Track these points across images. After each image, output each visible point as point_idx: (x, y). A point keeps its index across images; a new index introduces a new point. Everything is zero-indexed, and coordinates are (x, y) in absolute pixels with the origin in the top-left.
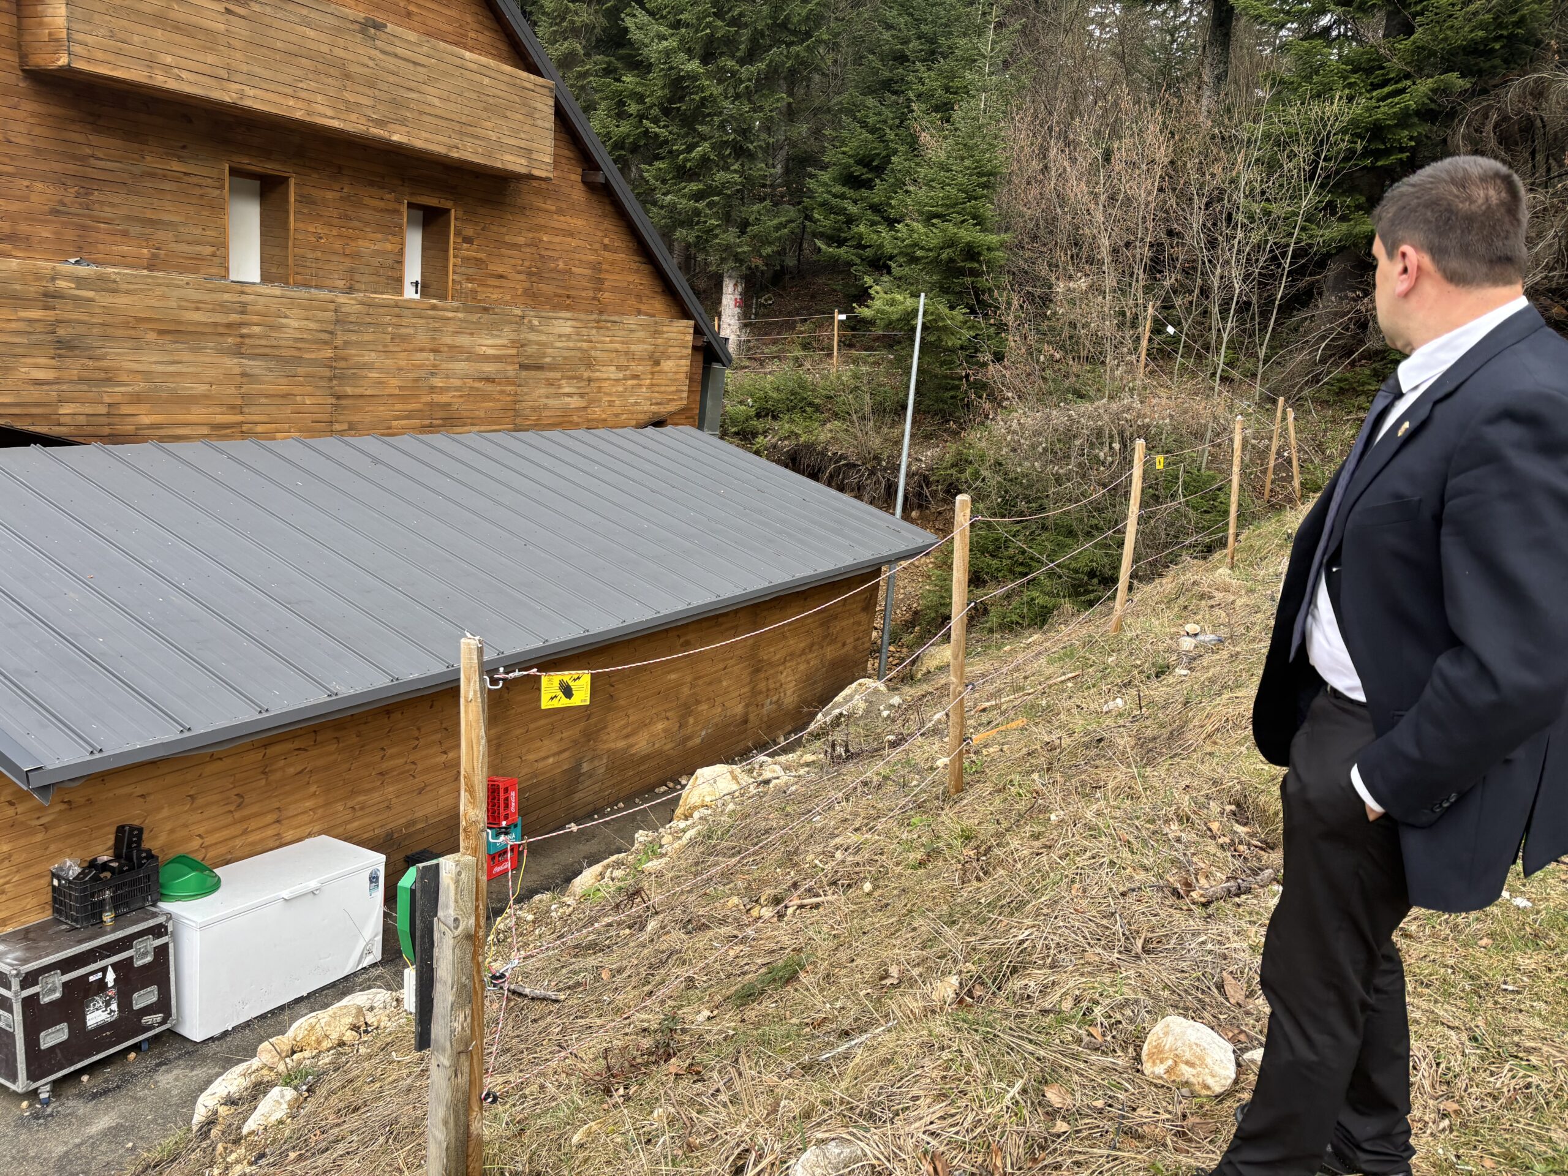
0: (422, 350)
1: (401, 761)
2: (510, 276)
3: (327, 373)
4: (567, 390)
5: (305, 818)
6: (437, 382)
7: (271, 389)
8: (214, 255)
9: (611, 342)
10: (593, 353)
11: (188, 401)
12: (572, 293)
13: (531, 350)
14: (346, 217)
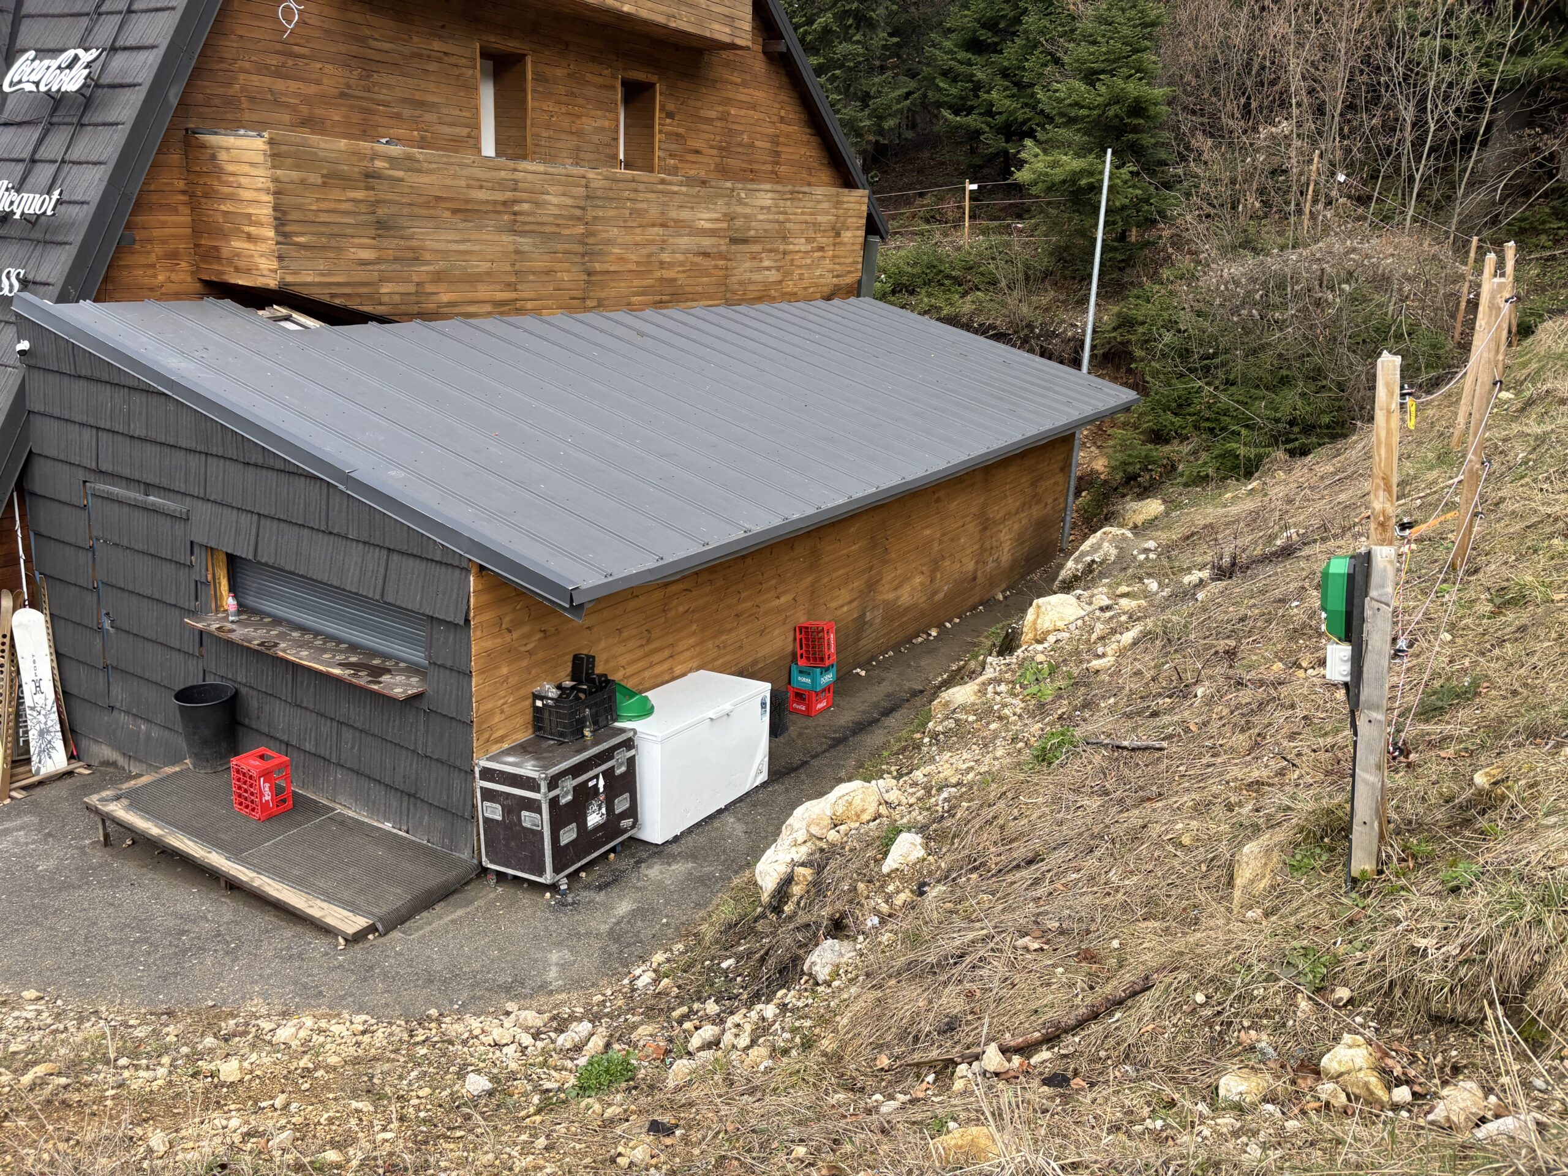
0: (653, 225)
1: (749, 604)
2: (705, 151)
3: (580, 249)
4: (766, 263)
5: (688, 654)
6: (666, 257)
7: (538, 265)
8: (469, 136)
9: (803, 214)
10: (788, 225)
11: (473, 279)
12: (755, 167)
13: (739, 223)
14: (572, 94)
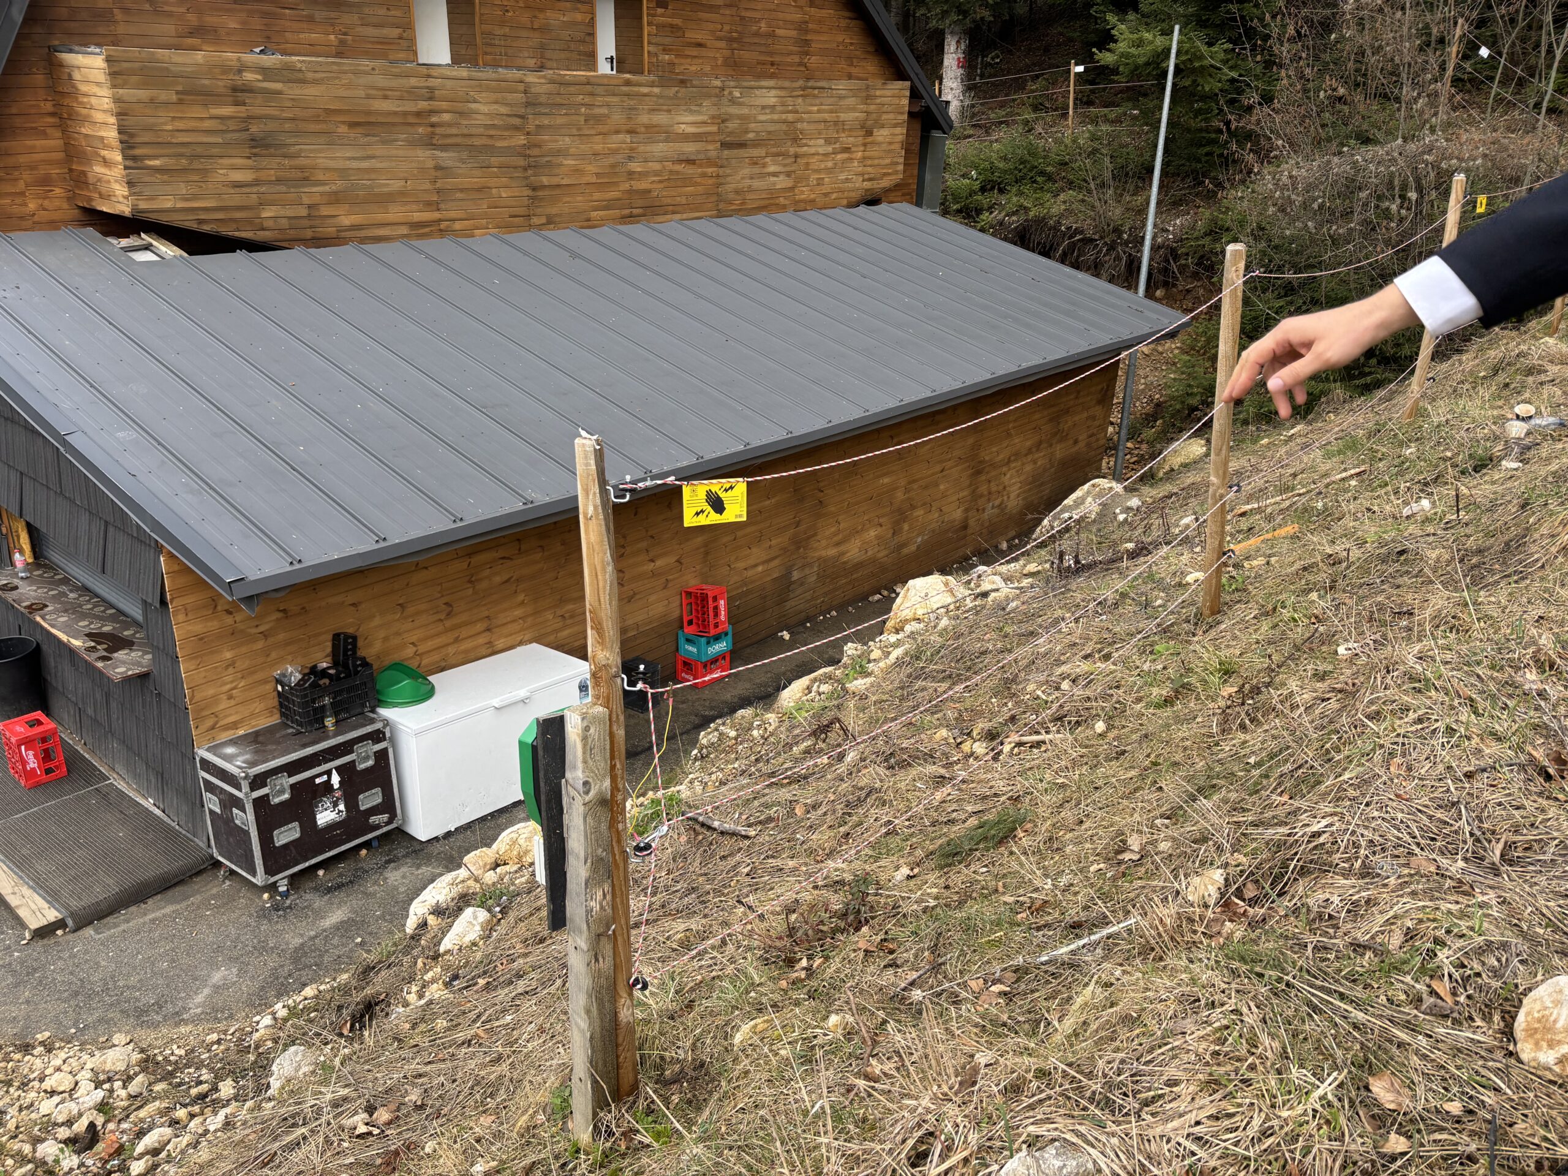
0: (617, 132)
2: (709, 43)
3: (521, 162)
4: (772, 169)
5: (516, 626)
6: (635, 166)
7: (465, 182)
8: (401, 38)
9: (819, 112)
10: (799, 126)
11: (386, 199)
12: (777, 59)
13: (732, 125)
